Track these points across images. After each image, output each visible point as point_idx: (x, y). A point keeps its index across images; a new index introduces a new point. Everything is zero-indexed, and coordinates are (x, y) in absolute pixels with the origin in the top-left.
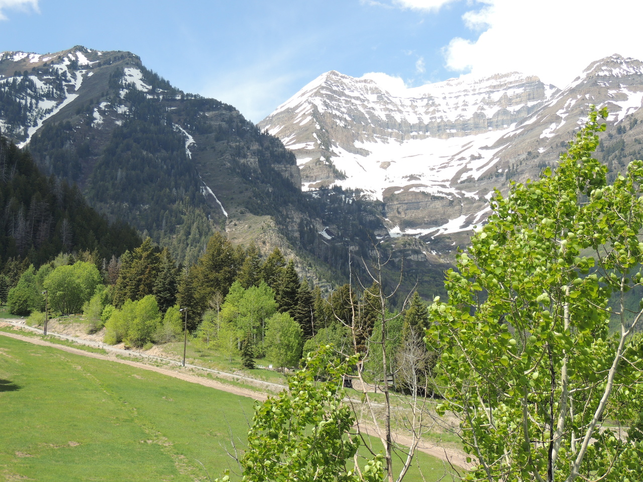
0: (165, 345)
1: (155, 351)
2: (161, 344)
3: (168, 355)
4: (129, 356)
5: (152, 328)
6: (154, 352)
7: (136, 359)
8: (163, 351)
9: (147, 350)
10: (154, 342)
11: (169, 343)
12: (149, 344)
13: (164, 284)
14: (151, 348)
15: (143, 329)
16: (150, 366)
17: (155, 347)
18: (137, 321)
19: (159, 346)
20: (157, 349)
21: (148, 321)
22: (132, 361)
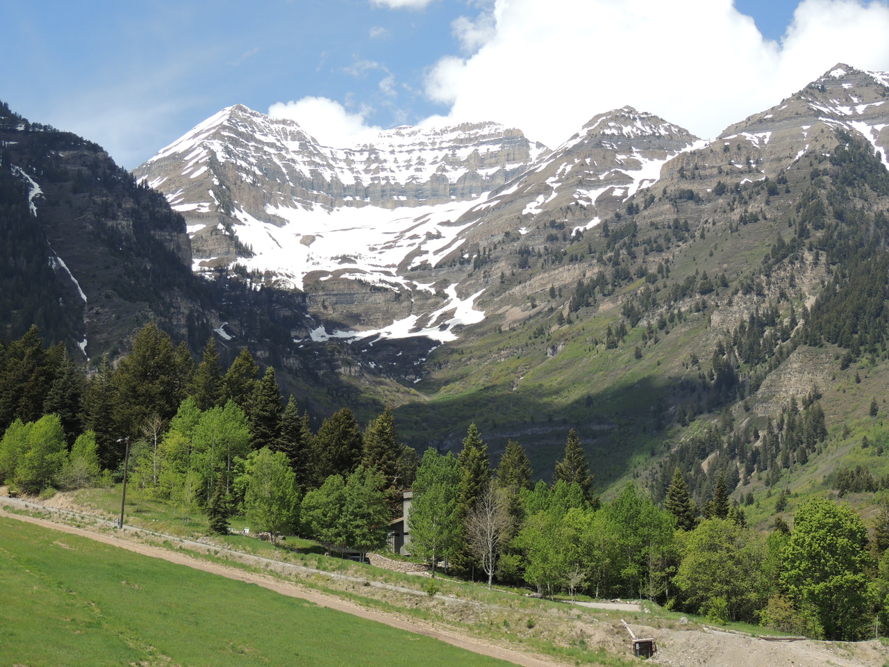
0: (76, 493)
1: (60, 502)
2: (69, 490)
3: (83, 509)
4: (25, 509)
5: (54, 465)
6: (58, 502)
7: (38, 514)
8: (73, 502)
9: (45, 498)
10: (57, 488)
11: (82, 490)
12: (50, 490)
13: (62, 397)
14: (53, 495)
15: (41, 467)
16: (66, 526)
17: (59, 494)
18: (29, 454)
19: (66, 494)
20: (63, 499)
21: (50, 455)
22: (33, 516)
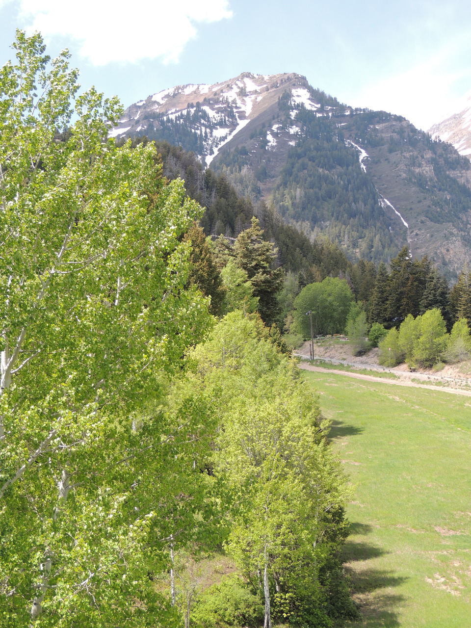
0: (460, 365)
1: (449, 373)
2: (454, 363)
3: (468, 376)
5: (441, 346)
8: (459, 372)
9: (437, 371)
10: (444, 362)
11: (464, 362)
12: (440, 364)
13: (434, 295)
14: (443, 368)
15: (431, 348)
17: (447, 367)
18: (422, 339)
19: (453, 366)
20: (451, 371)
21: (437, 339)
